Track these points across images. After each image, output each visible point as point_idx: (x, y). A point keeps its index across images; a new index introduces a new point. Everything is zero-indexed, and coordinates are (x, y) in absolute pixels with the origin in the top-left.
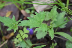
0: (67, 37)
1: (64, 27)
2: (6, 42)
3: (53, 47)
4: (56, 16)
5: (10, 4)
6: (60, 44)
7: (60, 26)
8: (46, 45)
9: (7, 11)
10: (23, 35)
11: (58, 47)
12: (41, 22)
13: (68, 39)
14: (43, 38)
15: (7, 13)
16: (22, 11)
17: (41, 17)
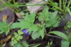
0: (61, 36)
1: (57, 26)
2: (4, 45)
3: (49, 46)
4: (48, 16)
5: (6, 8)
6: (57, 43)
7: (53, 25)
8: (39, 45)
9: (4, 15)
10: (18, 36)
11: (54, 45)
12: (32, 23)
13: (62, 37)
14: (38, 38)
15: (3, 17)
16: (17, 14)
17: (32, 18)
